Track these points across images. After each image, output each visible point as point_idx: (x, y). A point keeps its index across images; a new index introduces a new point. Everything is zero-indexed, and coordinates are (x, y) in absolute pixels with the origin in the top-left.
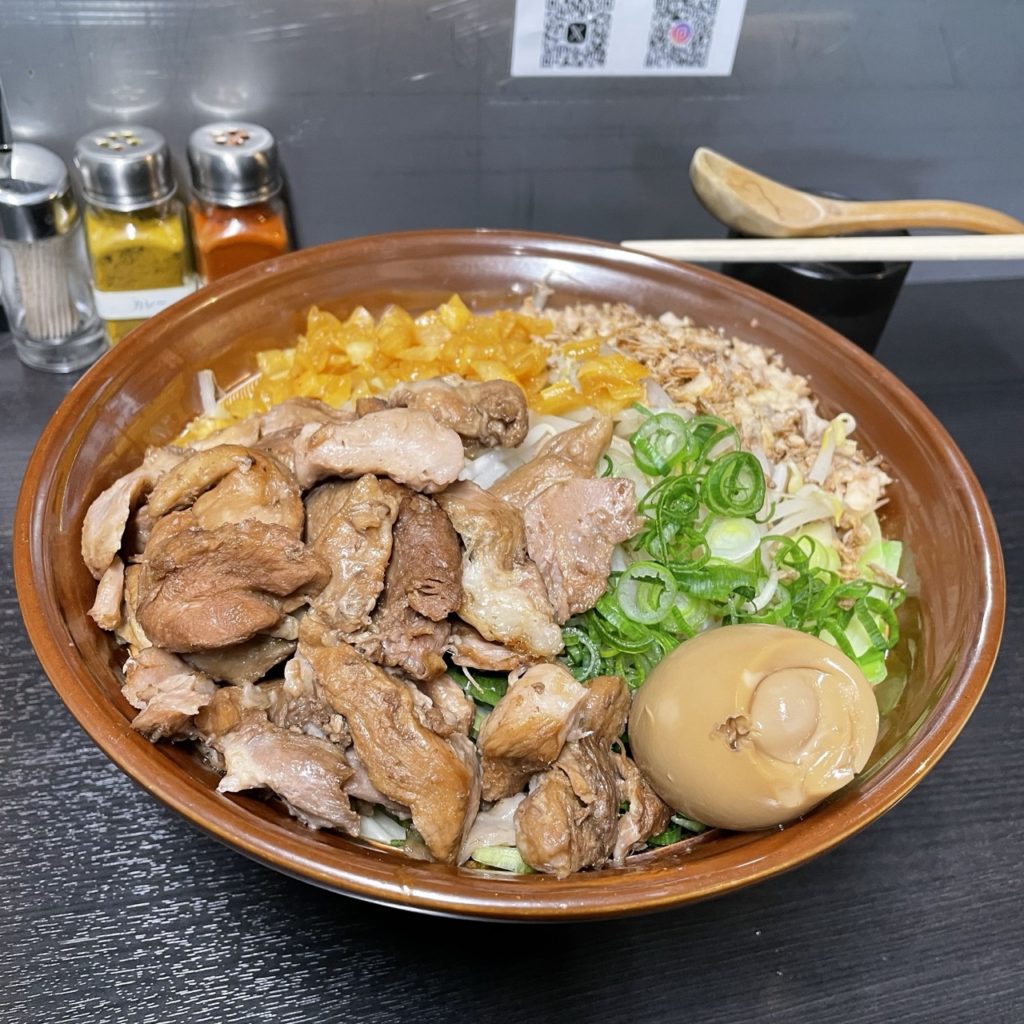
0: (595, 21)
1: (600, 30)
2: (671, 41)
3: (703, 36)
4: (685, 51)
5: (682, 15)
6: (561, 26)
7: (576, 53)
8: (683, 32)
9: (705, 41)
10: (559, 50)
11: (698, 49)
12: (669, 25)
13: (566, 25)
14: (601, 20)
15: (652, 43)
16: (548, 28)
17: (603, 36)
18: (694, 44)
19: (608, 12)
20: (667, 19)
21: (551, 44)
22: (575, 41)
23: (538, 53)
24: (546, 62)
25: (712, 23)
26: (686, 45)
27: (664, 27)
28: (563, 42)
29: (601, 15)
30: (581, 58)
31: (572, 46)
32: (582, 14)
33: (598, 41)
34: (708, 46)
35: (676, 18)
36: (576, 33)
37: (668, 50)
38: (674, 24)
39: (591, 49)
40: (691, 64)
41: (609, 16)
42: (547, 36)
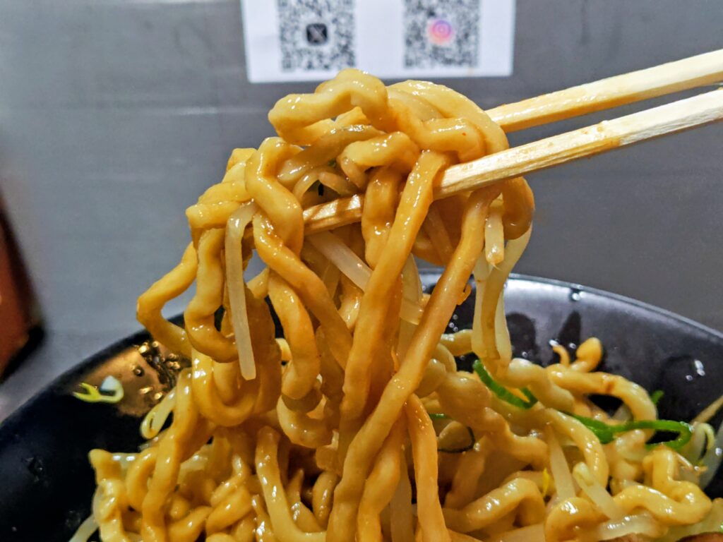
0: (335, 21)
1: (343, 31)
2: (431, 39)
3: (468, 32)
4: (449, 50)
5: (439, 11)
6: (297, 28)
7: (320, 56)
8: (443, 28)
9: (472, 38)
10: (301, 52)
11: (466, 48)
12: (424, 24)
13: (303, 27)
14: (343, 20)
15: (409, 43)
16: (283, 30)
17: (349, 37)
18: (459, 42)
19: (350, 12)
20: (421, 17)
21: (289, 47)
22: (316, 42)
23: (276, 57)
24: (287, 66)
25: (477, 19)
26: (449, 43)
27: (419, 25)
28: (303, 43)
29: (342, 14)
30: (326, 61)
31: (314, 48)
32: (319, 13)
33: (343, 42)
34: (477, 43)
35: (431, 14)
37: (429, 48)
39: (337, 50)
40: (460, 63)
41: (351, 17)
42: (283, 39)
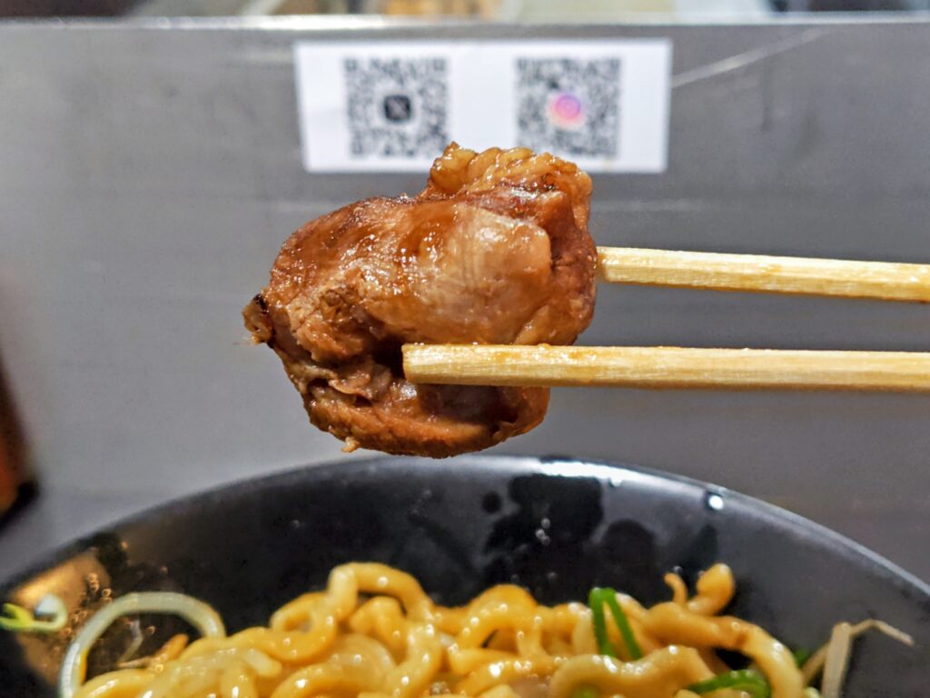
0: (422, 92)
1: (434, 103)
2: (554, 120)
3: (605, 111)
4: (577, 135)
5: (564, 82)
7: (403, 138)
8: (569, 106)
9: (610, 119)
10: (376, 133)
11: (605, 133)
12: (544, 99)
13: (379, 99)
14: (433, 91)
15: (523, 123)
17: (441, 113)
18: (592, 125)
19: (442, 80)
20: (539, 89)
21: (361, 125)
22: (397, 119)
23: (342, 138)
24: (358, 149)
25: (616, 93)
26: (578, 126)
27: (537, 100)
28: (378, 121)
29: (431, 82)
30: (411, 145)
31: (394, 128)
33: (434, 120)
34: (616, 127)
35: (554, 85)
36: (397, 109)
37: (550, 132)
38: (553, 96)
39: (425, 131)
40: (593, 153)
41: (443, 88)
42: (351, 113)
